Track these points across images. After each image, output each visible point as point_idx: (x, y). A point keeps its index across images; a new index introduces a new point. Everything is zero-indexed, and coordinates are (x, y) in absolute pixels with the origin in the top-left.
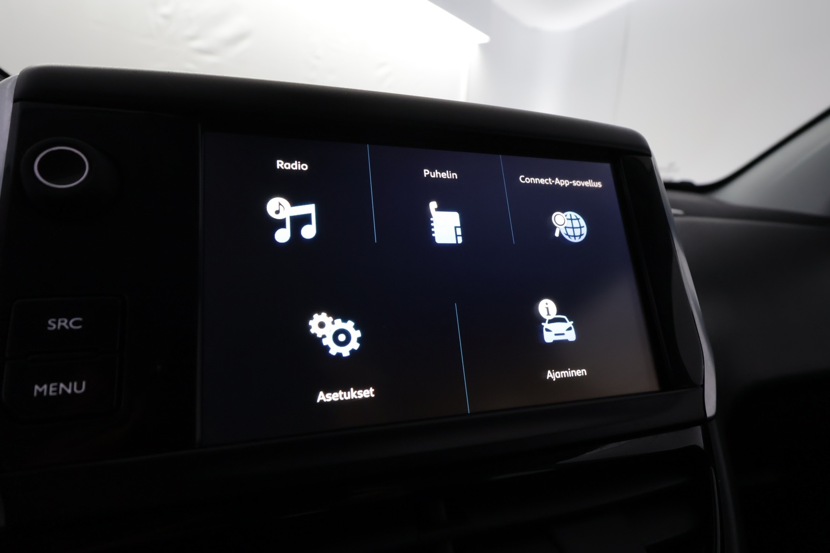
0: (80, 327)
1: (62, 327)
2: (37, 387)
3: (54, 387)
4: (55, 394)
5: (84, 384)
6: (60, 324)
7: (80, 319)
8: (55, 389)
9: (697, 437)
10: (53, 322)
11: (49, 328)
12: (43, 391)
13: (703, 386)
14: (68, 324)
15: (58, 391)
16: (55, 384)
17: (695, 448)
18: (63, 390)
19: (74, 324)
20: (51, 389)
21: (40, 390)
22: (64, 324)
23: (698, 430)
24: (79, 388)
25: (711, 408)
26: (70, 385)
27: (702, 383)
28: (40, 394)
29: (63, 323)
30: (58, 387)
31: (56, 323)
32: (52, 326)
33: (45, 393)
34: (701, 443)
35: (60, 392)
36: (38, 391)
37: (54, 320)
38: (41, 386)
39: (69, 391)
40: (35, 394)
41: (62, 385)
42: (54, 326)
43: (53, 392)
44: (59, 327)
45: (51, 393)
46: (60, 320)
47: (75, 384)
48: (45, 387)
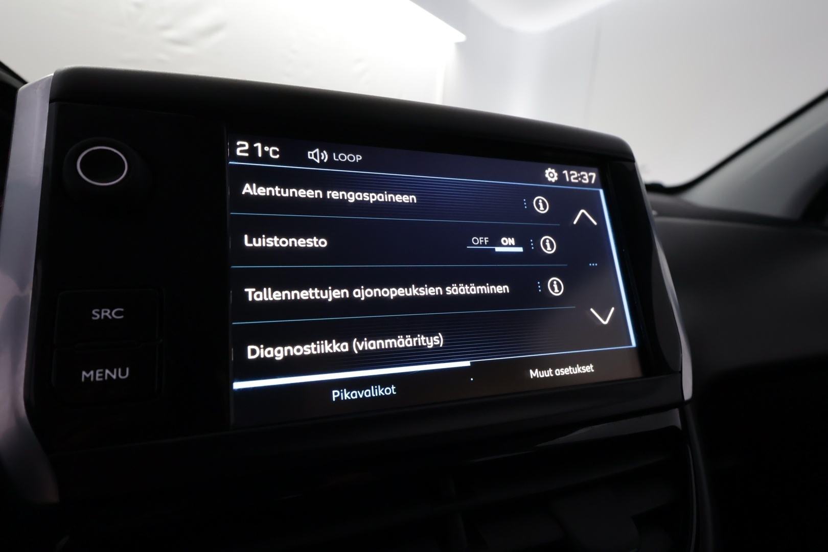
0: (122, 317)
1: (105, 316)
2: (84, 373)
3: (100, 373)
4: (101, 379)
5: (128, 369)
6: (103, 314)
7: (122, 310)
8: (101, 375)
9: (675, 418)
10: (96, 312)
11: (93, 318)
12: (90, 376)
13: (681, 372)
14: (111, 314)
15: (103, 377)
16: (101, 370)
17: (674, 428)
18: (108, 375)
19: (117, 314)
20: (98, 375)
21: (88, 376)
22: (107, 314)
23: (676, 411)
24: (123, 373)
25: (688, 393)
26: (115, 370)
27: (680, 370)
28: (87, 379)
29: (106, 313)
30: (104, 373)
31: (100, 313)
32: (96, 316)
33: (92, 379)
34: (678, 423)
35: (106, 378)
36: (85, 377)
37: (98, 310)
38: (88, 372)
39: (114, 377)
40: (83, 379)
41: (107, 371)
42: (98, 316)
43: (99, 377)
44: (102, 317)
45: (97, 379)
46: (103, 310)
47: (120, 370)
48: (92, 373)
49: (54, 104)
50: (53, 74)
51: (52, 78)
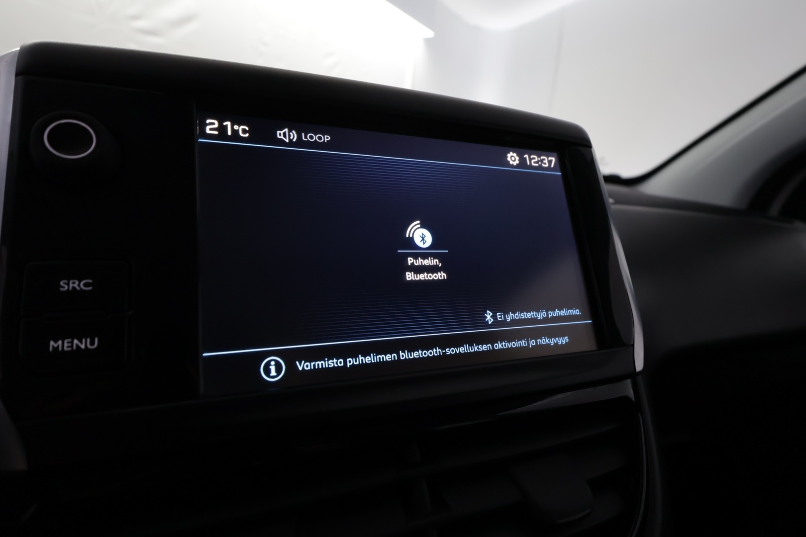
0: (90, 288)
1: (74, 288)
2: (52, 343)
3: (68, 343)
4: (69, 349)
5: (96, 340)
6: (71, 285)
7: (90, 281)
8: (70, 344)
9: (627, 389)
10: (64, 283)
11: (62, 289)
12: (58, 346)
13: (633, 345)
14: (79, 285)
15: (72, 346)
16: (70, 340)
17: (627, 398)
18: (77, 345)
19: (85, 285)
20: (66, 345)
21: (56, 345)
22: (76, 285)
23: (629, 383)
24: (92, 343)
25: (639, 365)
26: (84, 341)
27: (632, 343)
28: (56, 349)
29: (74, 284)
30: (72, 343)
31: (68, 284)
32: (64, 287)
33: (60, 348)
34: (631, 394)
35: (75, 347)
36: (53, 347)
37: (66, 281)
38: (56, 342)
39: (83, 347)
40: (51, 349)
41: (76, 341)
42: (66, 287)
43: (68, 347)
44: (71, 288)
45: (66, 349)
46: (71, 282)
47: (88, 340)
48: (60, 342)
49: (20, 77)
50: (19, 49)
51: (18, 52)
